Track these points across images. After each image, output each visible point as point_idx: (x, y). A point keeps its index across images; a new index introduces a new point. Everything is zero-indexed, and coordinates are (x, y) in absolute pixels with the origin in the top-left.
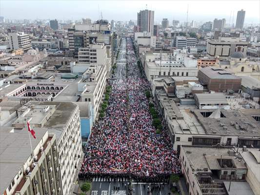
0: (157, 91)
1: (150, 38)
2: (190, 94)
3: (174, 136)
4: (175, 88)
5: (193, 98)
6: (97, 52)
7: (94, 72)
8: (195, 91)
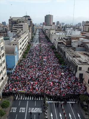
0: (59, 45)
1: (52, 25)
2: (81, 45)
3: (77, 66)
4: (71, 42)
5: (84, 47)
6: (23, 27)
7: (20, 32)
8: (85, 42)
